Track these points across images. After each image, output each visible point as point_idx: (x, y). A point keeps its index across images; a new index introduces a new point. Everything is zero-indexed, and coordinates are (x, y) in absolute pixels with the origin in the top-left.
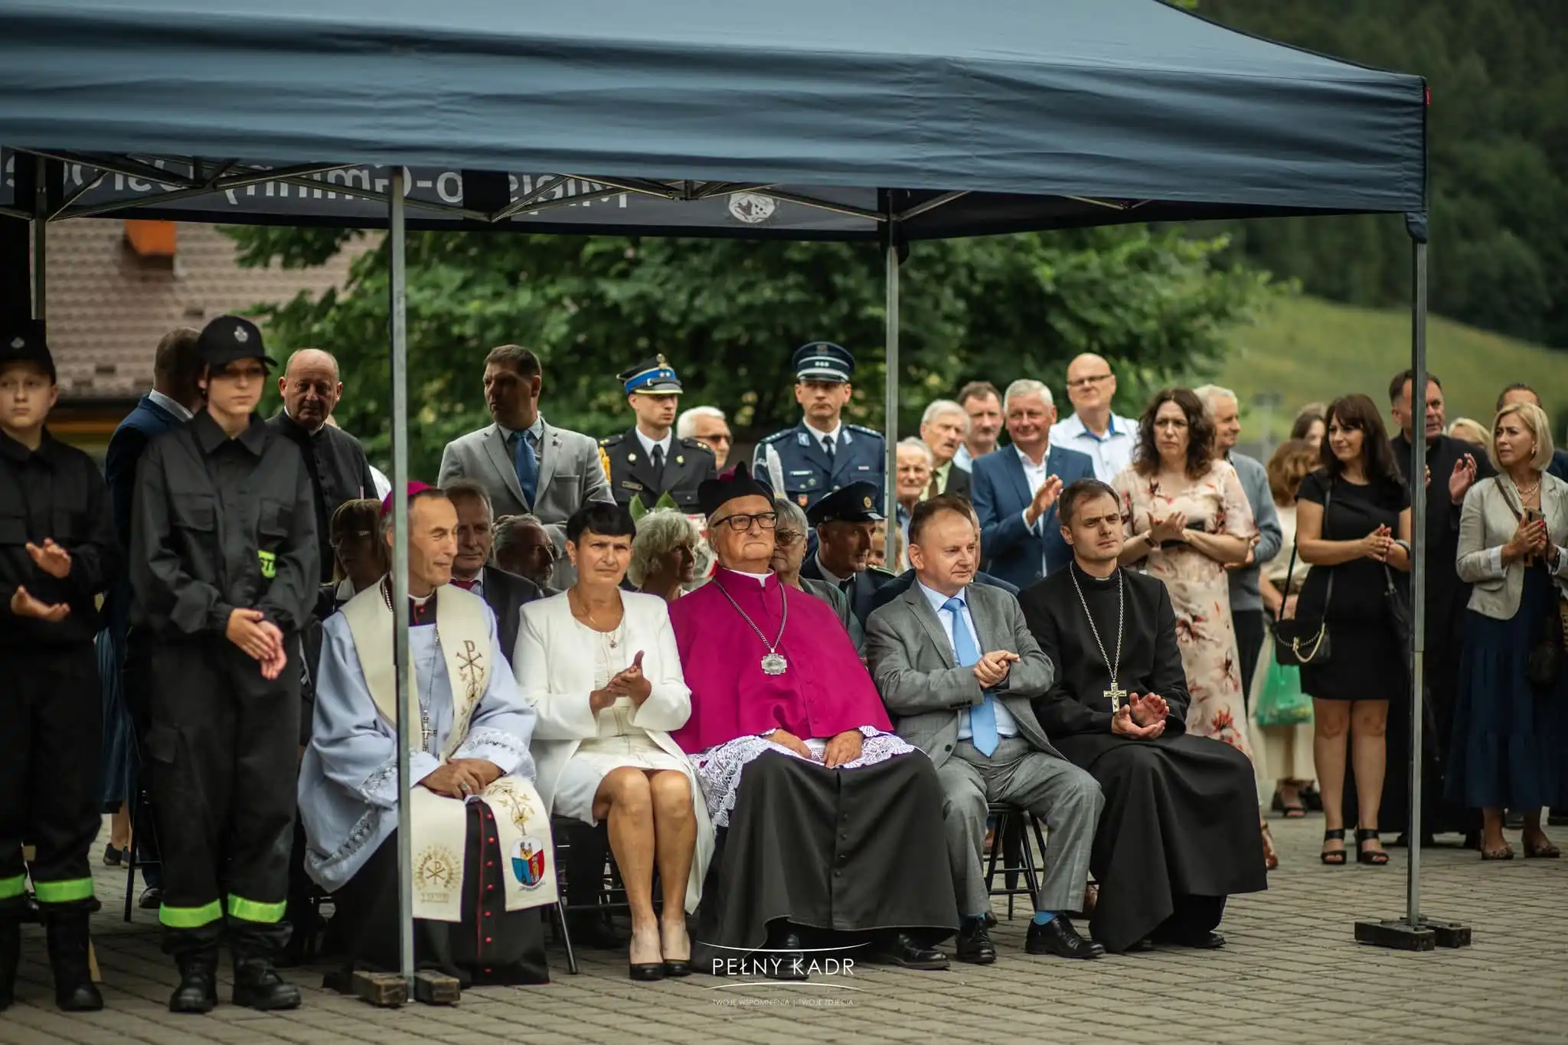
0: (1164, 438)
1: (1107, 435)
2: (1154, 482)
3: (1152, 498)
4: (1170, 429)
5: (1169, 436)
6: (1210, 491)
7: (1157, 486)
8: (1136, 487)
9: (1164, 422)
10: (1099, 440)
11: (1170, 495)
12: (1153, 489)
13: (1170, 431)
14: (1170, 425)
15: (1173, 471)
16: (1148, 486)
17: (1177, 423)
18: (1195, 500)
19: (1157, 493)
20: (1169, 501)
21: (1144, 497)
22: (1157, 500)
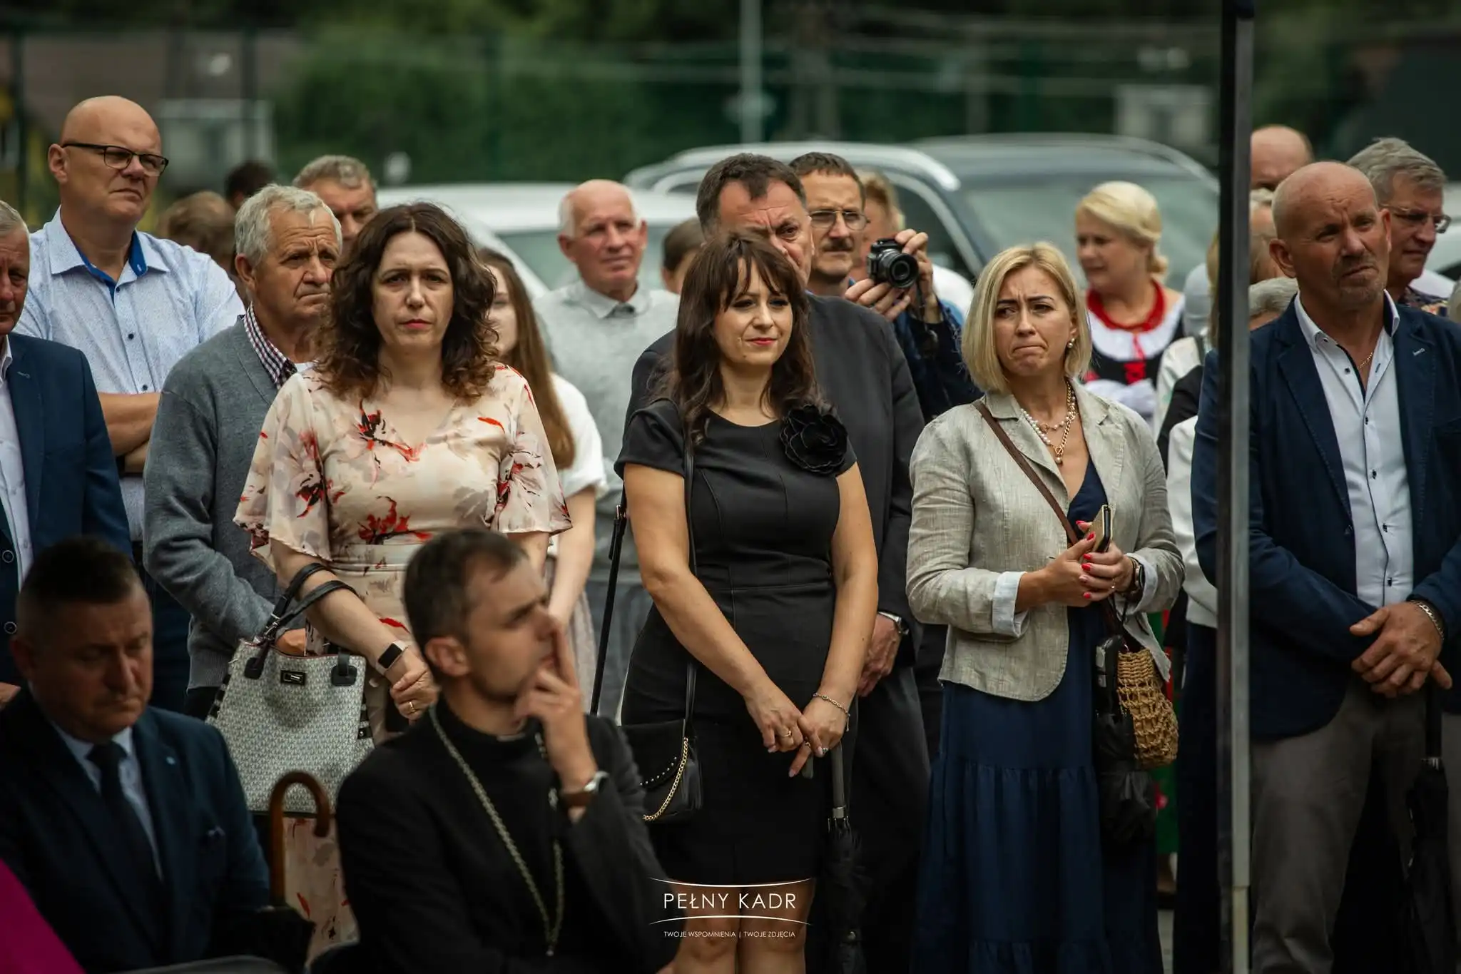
0: (404, 313)
1: (127, 275)
2: (370, 410)
3: (370, 447)
4: (417, 290)
5: (415, 307)
6: (491, 432)
7: (376, 419)
8: (331, 422)
9: (402, 276)
10: (111, 284)
11: (409, 442)
12: (369, 426)
13: (417, 296)
14: (416, 282)
15: (413, 383)
16: (359, 421)
17: (430, 277)
18: (459, 449)
19: (378, 434)
20: (409, 453)
21: (352, 445)
22: (380, 451)
